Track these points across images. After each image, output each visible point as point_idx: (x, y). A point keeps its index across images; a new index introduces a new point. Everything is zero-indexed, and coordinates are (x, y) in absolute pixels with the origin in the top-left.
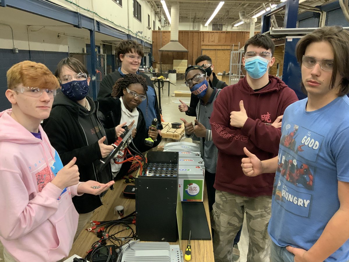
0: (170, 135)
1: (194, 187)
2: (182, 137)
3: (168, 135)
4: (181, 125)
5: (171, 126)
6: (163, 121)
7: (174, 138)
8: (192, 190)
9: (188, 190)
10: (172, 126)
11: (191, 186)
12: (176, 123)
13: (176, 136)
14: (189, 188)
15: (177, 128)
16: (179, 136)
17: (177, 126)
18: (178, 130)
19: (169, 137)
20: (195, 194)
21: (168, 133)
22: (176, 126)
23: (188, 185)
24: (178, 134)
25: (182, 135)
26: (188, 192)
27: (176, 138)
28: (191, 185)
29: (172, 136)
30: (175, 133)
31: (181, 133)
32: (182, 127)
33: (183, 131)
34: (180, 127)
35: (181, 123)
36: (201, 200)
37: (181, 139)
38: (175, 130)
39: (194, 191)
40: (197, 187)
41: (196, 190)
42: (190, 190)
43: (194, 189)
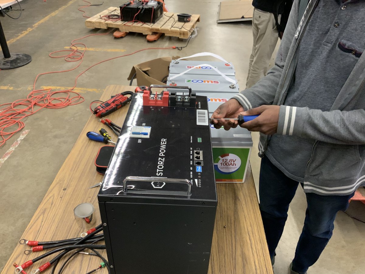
0: (175, 32)
1: (231, 160)
2: (192, 35)
3: (172, 32)
5: (177, 18)
6: (166, 11)
7: (182, 37)
8: (226, 164)
9: (219, 165)
10: (179, 18)
11: (226, 158)
12: (184, 14)
13: (184, 34)
14: (221, 161)
15: (185, 22)
16: (187, 34)
17: (185, 19)
18: (187, 24)
19: (174, 35)
20: (233, 170)
21: (173, 29)
22: (184, 19)
23: (220, 157)
24: (186, 31)
25: (192, 31)
27: (184, 36)
28: (225, 156)
29: (179, 33)
30: (183, 30)
31: (191, 29)
32: (191, 21)
33: (193, 27)
34: (189, 20)
35: (191, 15)
36: (242, 181)
37: (191, 37)
38: (182, 25)
39: (231, 166)
40: (236, 160)
41: (234, 165)
42: (223, 164)
43: (230, 163)
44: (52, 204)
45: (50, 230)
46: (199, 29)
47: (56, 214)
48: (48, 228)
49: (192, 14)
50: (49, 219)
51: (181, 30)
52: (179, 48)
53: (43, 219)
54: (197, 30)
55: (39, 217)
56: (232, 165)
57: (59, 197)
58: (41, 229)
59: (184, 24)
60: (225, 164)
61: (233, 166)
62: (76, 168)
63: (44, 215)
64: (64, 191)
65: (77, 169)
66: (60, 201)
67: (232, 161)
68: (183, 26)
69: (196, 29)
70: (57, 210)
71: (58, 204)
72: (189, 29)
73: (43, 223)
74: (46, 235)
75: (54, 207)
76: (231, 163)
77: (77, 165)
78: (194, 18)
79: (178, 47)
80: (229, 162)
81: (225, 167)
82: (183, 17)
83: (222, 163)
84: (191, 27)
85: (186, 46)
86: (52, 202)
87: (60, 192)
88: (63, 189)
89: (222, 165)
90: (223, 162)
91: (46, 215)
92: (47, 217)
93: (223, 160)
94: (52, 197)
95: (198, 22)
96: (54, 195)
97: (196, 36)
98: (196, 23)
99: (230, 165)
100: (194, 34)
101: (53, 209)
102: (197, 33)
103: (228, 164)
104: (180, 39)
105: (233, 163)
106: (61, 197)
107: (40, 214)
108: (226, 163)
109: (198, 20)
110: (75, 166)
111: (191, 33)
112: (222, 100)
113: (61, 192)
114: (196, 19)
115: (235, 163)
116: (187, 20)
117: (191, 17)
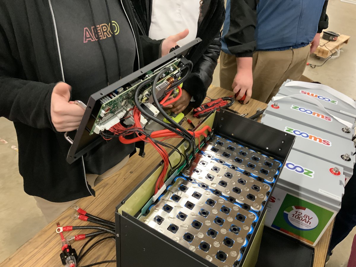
1: (306, 216)
2: (332, 55)
4: (337, 36)
7: (319, 55)
9: (290, 215)
10: (324, 35)
11: (301, 211)
12: (331, 32)
13: (323, 52)
14: (293, 212)
15: (330, 40)
16: (327, 54)
17: (331, 38)
18: (331, 43)
20: (304, 227)
22: (329, 37)
23: (293, 207)
24: (327, 50)
25: (333, 52)
26: (289, 219)
27: (322, 55)
28: (299, 209)
29: (318, 51)
30: (324, 48)
31: (333, 49)
32: (337, 41)
33: (337, 47)
34: (335, 39)
35: (338, 35)
36: (312, 244)
37: (330, 58)
38: (325, 43)
39: (304, 222)
40: (312, 218)
41: (309, 223)
42: (295, 217)
43: (304, 219)
44: (114, 182)
45: (101, 205)
46: (343, 50)
47: (113, 192)
48: (101, 202)
49: (341, 34)
50: (106, 195)
51: (321, 47)
52: (312, 66)
53: (101, 192)
54: (340, 52)
55: (99, 189)
56: (306, 221)
57: (123, 178)
58: (94, 201)
59: (328, 42)
60: (297, 217)
61: (306, 223)
62: (150, 156)
63: (103, 189)
64: (130, 174)
65: (150, 158)
66: (122, 181)
67: (308, 217)
68: (325, 45)
69: (339, 50)
70: (116, 189)
71: (119, 184)
72: (330, 49)
73: (99, 196)
74: (96, 208)
75: (115, 185)
76: (306, 220)
77: (152, 153)
78: (342, 38)
79: (312, 64)
80: (303, 217)
81: (297, 221)
82: (329, 35)
83: (294, 215)
84: (334, 47)
85: (321, 66)
86: (116, 180)
87: (126, 173)
88: (130, 171)
89: (293, 217)
90: (296, 214)
91: (105, 189)
92: (105, 192)
93: (297, 212)
94: (118, 176)
95: (345, 44)
96: (119, 174)
97: (337, 58)
98: (342, 44)
99: (304, 220)
100: (336, 55)
101: (113, 187)
102: (339, 55)
103: (301, 219)
104: (317, 56)
105: (307, 220)
106: (124, 179)
107: (101, 187)
108: (299, 217)
109: (346, 42)
110: (150, 154)
111: (331, 54)
112: (323, 141)
113: (128, 173)
114: (344, 40)
115: (310, 221)
116: (333, 39)
117: (338, 37)
